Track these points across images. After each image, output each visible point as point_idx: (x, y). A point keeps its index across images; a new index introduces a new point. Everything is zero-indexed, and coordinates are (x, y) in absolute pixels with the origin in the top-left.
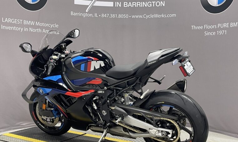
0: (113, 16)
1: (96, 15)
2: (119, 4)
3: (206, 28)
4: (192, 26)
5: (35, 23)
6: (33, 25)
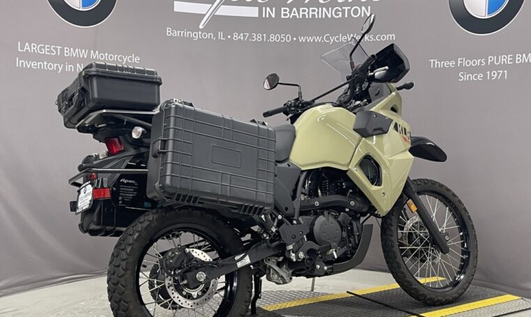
0: (258, 37)
1: (221, 35)
2: (270, 12)
3: (461, 64)
4: (432, 61)
5: (89, 53)
6: (85, 57)
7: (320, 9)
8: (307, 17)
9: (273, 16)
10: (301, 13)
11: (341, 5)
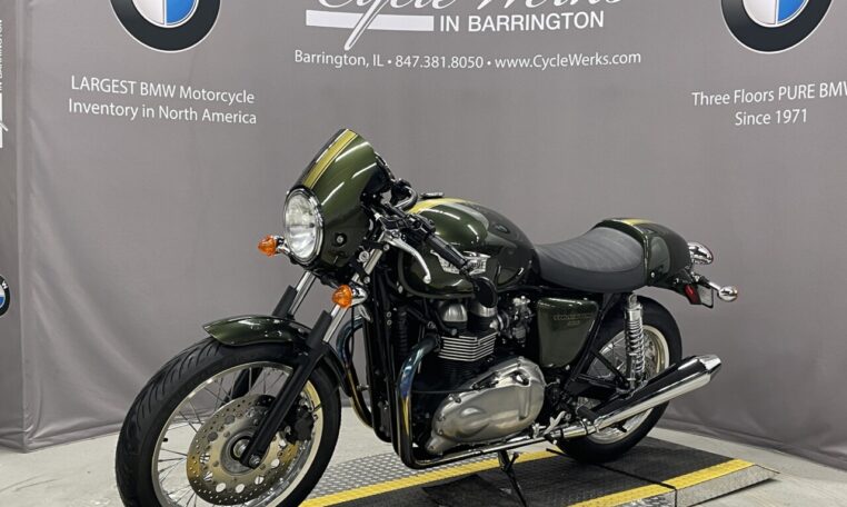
0: (433, 62)
1: (377, 60)
2: (451, 23)
3: (739, 99)
4: (696, 94)
5: (178, 90)
6: (172, 95)
7: (528, 16)
8: (507, 29)
9: (456, 28)
10: (499, 23)
11: (560, 10)
